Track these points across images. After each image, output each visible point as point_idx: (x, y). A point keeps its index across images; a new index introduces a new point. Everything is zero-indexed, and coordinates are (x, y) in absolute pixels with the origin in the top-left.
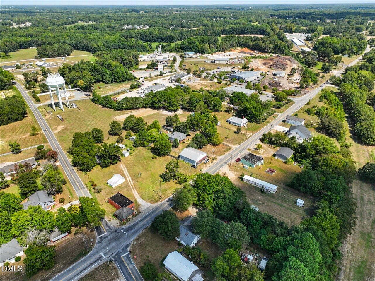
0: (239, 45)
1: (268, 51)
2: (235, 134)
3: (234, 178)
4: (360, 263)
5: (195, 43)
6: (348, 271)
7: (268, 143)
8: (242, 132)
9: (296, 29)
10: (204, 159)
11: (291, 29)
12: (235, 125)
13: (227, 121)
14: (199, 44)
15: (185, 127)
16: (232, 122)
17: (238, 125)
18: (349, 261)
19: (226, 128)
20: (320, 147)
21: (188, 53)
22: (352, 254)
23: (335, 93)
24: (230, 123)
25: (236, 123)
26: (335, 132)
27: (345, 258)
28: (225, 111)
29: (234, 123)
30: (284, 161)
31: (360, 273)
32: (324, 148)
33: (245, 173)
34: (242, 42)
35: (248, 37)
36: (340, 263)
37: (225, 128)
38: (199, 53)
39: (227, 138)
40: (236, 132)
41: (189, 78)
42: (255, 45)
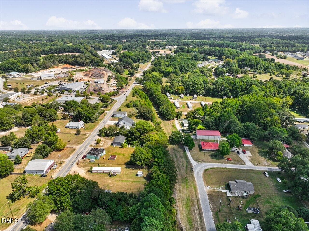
0: (60, 62)
1: (86, 65)
2: (76, 136)
3: (85, 173)
4: (186, 200)
5: (16, 64)
6: (181, 209)
7: (105, 136)
8: (81, 133)
9: (103, 47)
10: (52, 166)
11: (100, 47)
12: (74, 129)
13: (66, 127)
14: (21, 65)
15: (25, 142)
16: (70, 127)
17: (77, 128)
18: (180, 202)
19: (67, 133)
20: (142, 129)
21: (11, 73)
22: (180, 196)
23: (142, 89)
24: (69, 128)
25: (74, 127)
26: (149, 116)
27: (177, 200)
28: (62, 119)
29: (72, 127)
30: (120, 146)
31: (188, 207)
32: (145, 129)
33: (92, 166)
34: (63, 59)
35: (66, 55)
36: (176, 205)
37: (65, 133)
38: (23, 72)
39: (69, 141)
40: (76, 134)
41: (18, 96)
42: (74, 61)
